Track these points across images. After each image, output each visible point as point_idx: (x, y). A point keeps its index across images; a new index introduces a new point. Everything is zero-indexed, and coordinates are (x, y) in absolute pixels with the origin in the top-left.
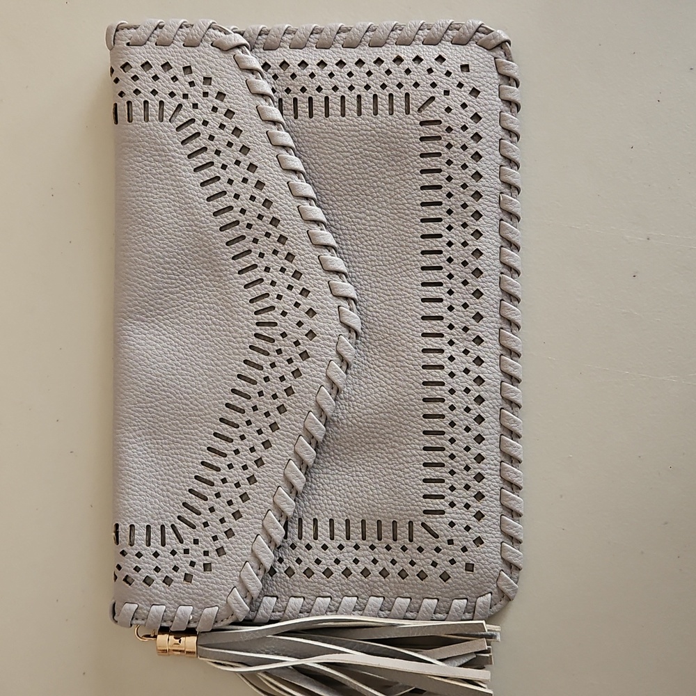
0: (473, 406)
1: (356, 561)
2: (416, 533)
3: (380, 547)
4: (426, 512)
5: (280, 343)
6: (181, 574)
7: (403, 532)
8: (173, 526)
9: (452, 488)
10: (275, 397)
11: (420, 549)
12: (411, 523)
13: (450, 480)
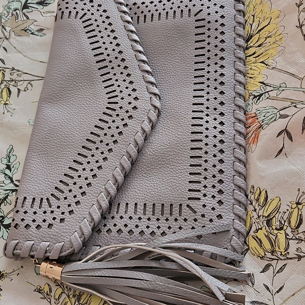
0: (218, 144)
1: (148, 227)
2: (183, 211)
3: (163, 220)
4: (189, 199)
5: (118, 111)
6: (47, 224)
7: (176, 210)
8: (47, 199)
9: (205, 187)
10: (113, 136)
11: (185, 220)
12: (181, 205)
13: (204, 182)
